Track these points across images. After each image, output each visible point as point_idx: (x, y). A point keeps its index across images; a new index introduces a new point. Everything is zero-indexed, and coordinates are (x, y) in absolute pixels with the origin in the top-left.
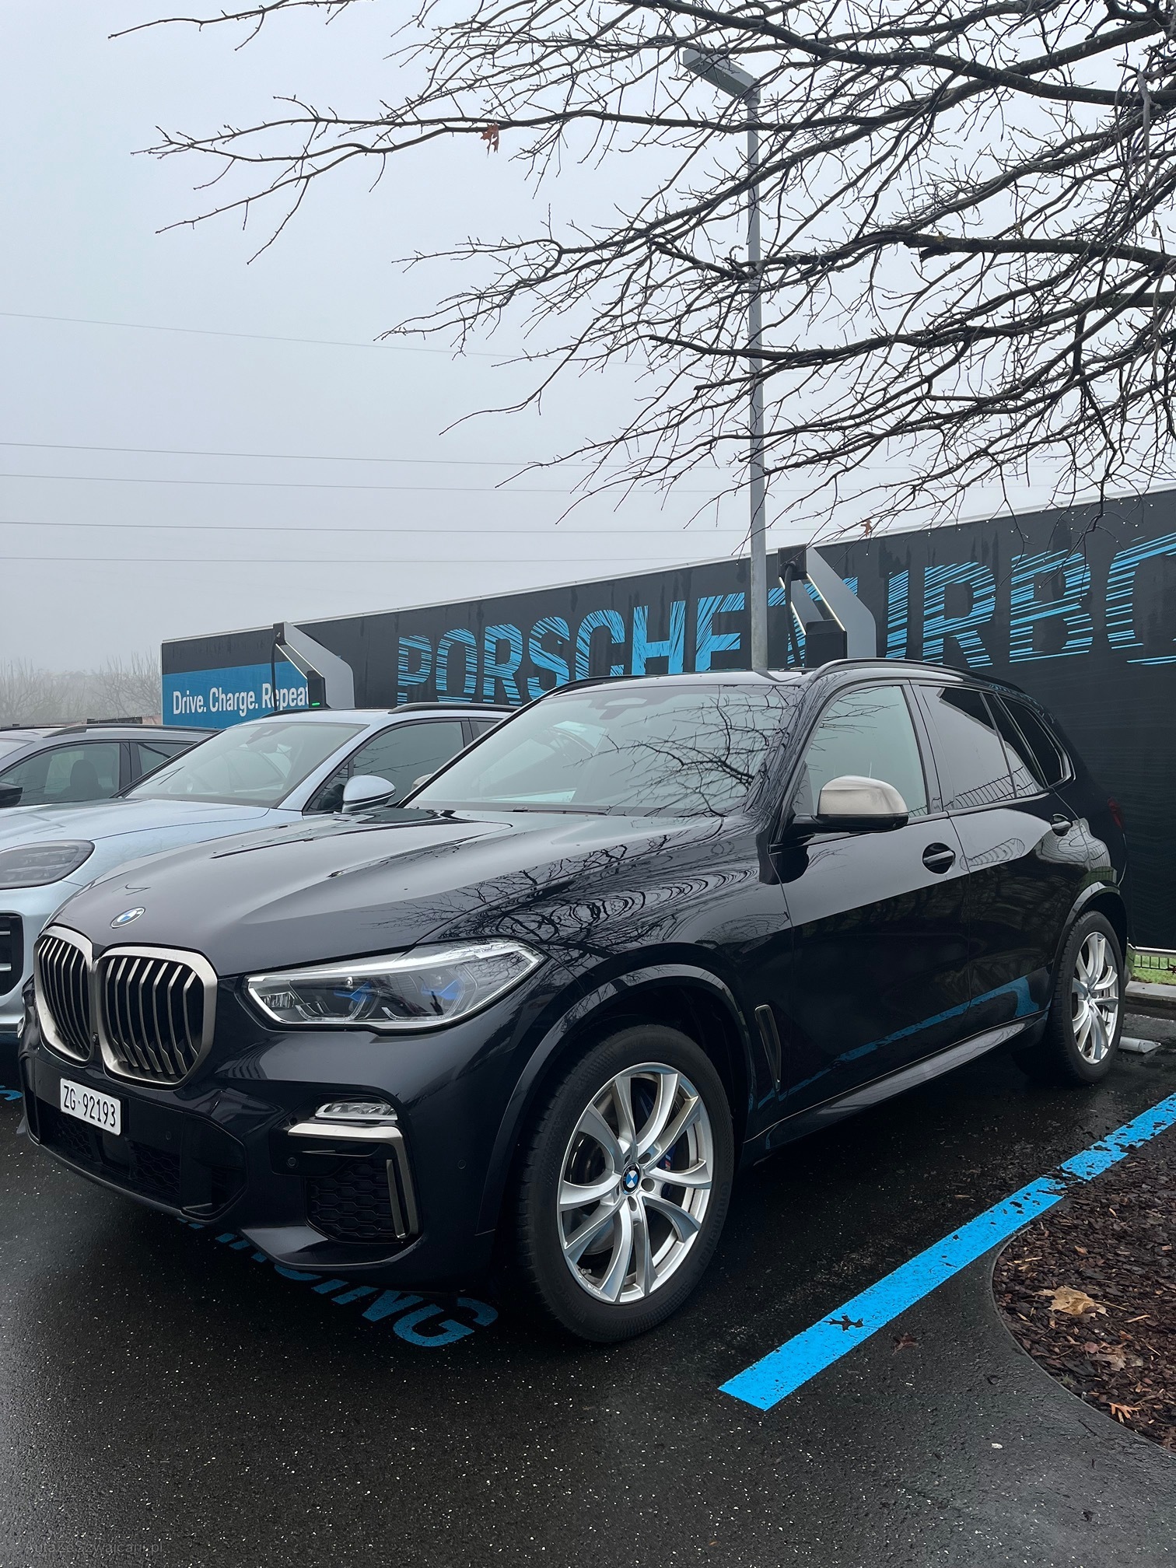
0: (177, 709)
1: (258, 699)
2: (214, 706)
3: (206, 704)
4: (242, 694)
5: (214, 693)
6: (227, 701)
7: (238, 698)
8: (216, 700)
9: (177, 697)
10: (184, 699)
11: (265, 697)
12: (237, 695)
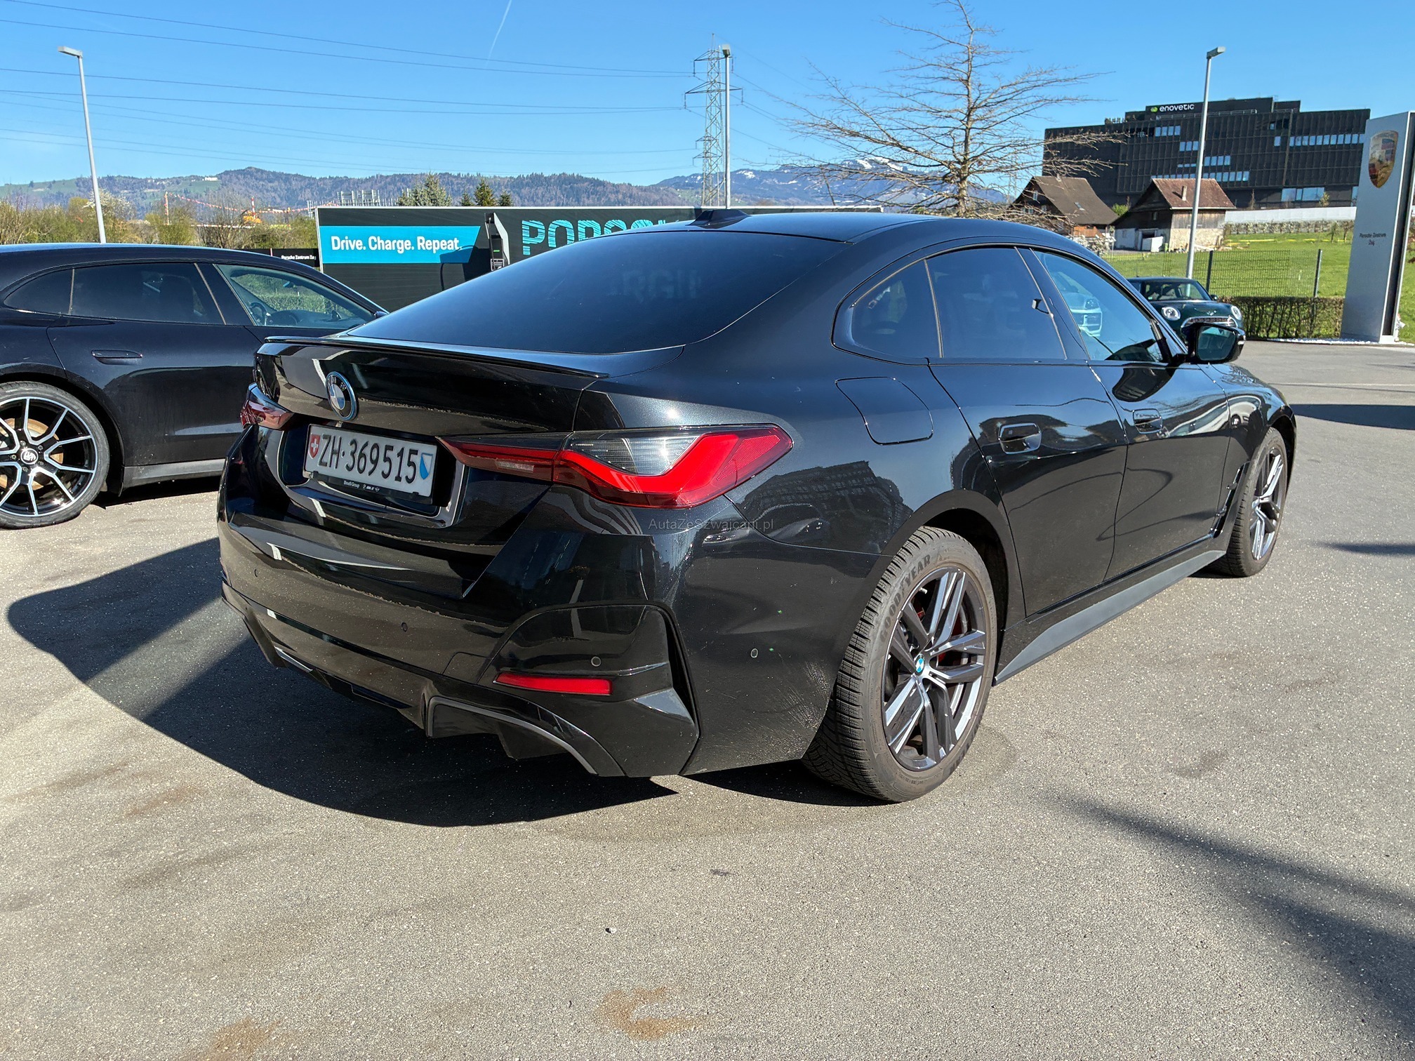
0: (336, 245)
1: (414, 243)
2: (373, 246)
3: (365, 244)
4: (399, 241)
5: (373, 240)
6: (385, 245)
7: (396, 244)
8: (374, 243)
9: (336, 241)
10: (343, 241)
11: (419, 244)
12: (394, 241)
